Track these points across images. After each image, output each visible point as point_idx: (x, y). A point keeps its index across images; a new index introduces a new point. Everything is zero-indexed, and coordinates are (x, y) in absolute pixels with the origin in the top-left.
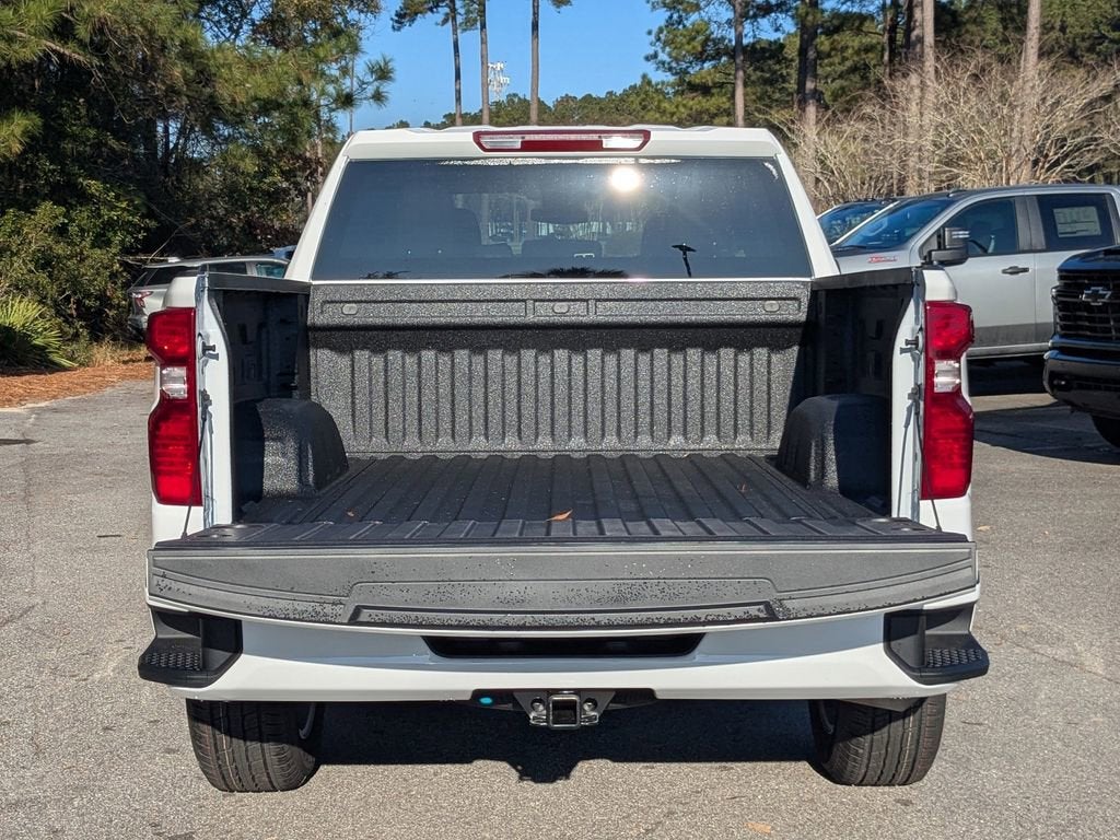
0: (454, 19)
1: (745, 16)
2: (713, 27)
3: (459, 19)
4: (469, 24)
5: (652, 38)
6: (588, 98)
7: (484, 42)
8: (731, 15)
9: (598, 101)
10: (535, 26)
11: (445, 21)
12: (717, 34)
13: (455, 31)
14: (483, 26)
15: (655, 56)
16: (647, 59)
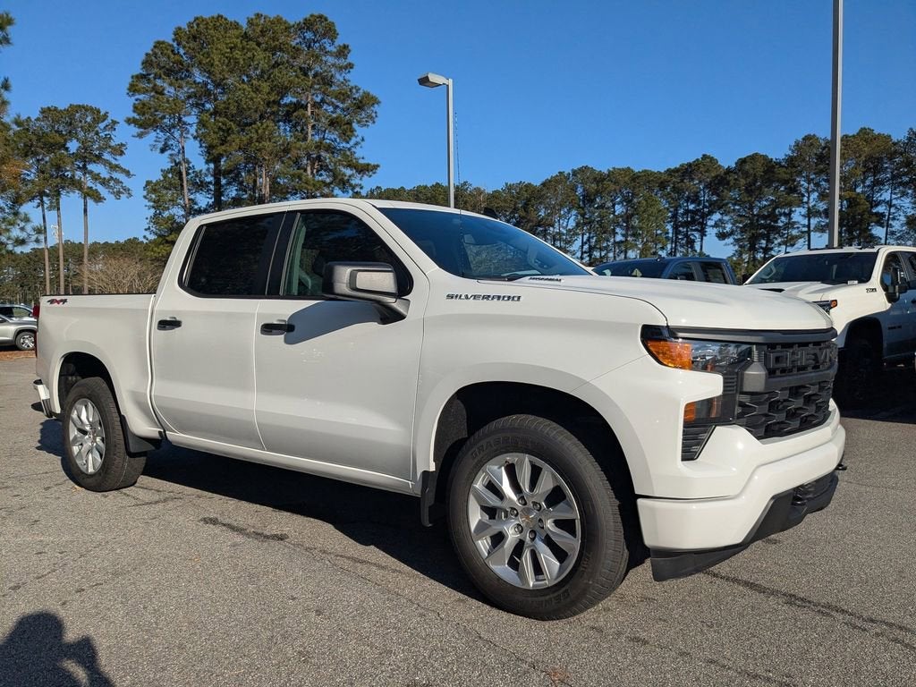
0: (43, 205)
1: (190, 214)
2: (176, 217)
3: (46, 206)
4: (50, 208)
5: (148, 221)
6: (106, 244)
7: (59, 216)
8: (183, 213)
9: (112, 245)
10: (85, 211)
11: (38, 206)
12: (178, 220)
13: (43, 211)
14: (59, 209)
15: (149, 228)
16: (146, 230)
